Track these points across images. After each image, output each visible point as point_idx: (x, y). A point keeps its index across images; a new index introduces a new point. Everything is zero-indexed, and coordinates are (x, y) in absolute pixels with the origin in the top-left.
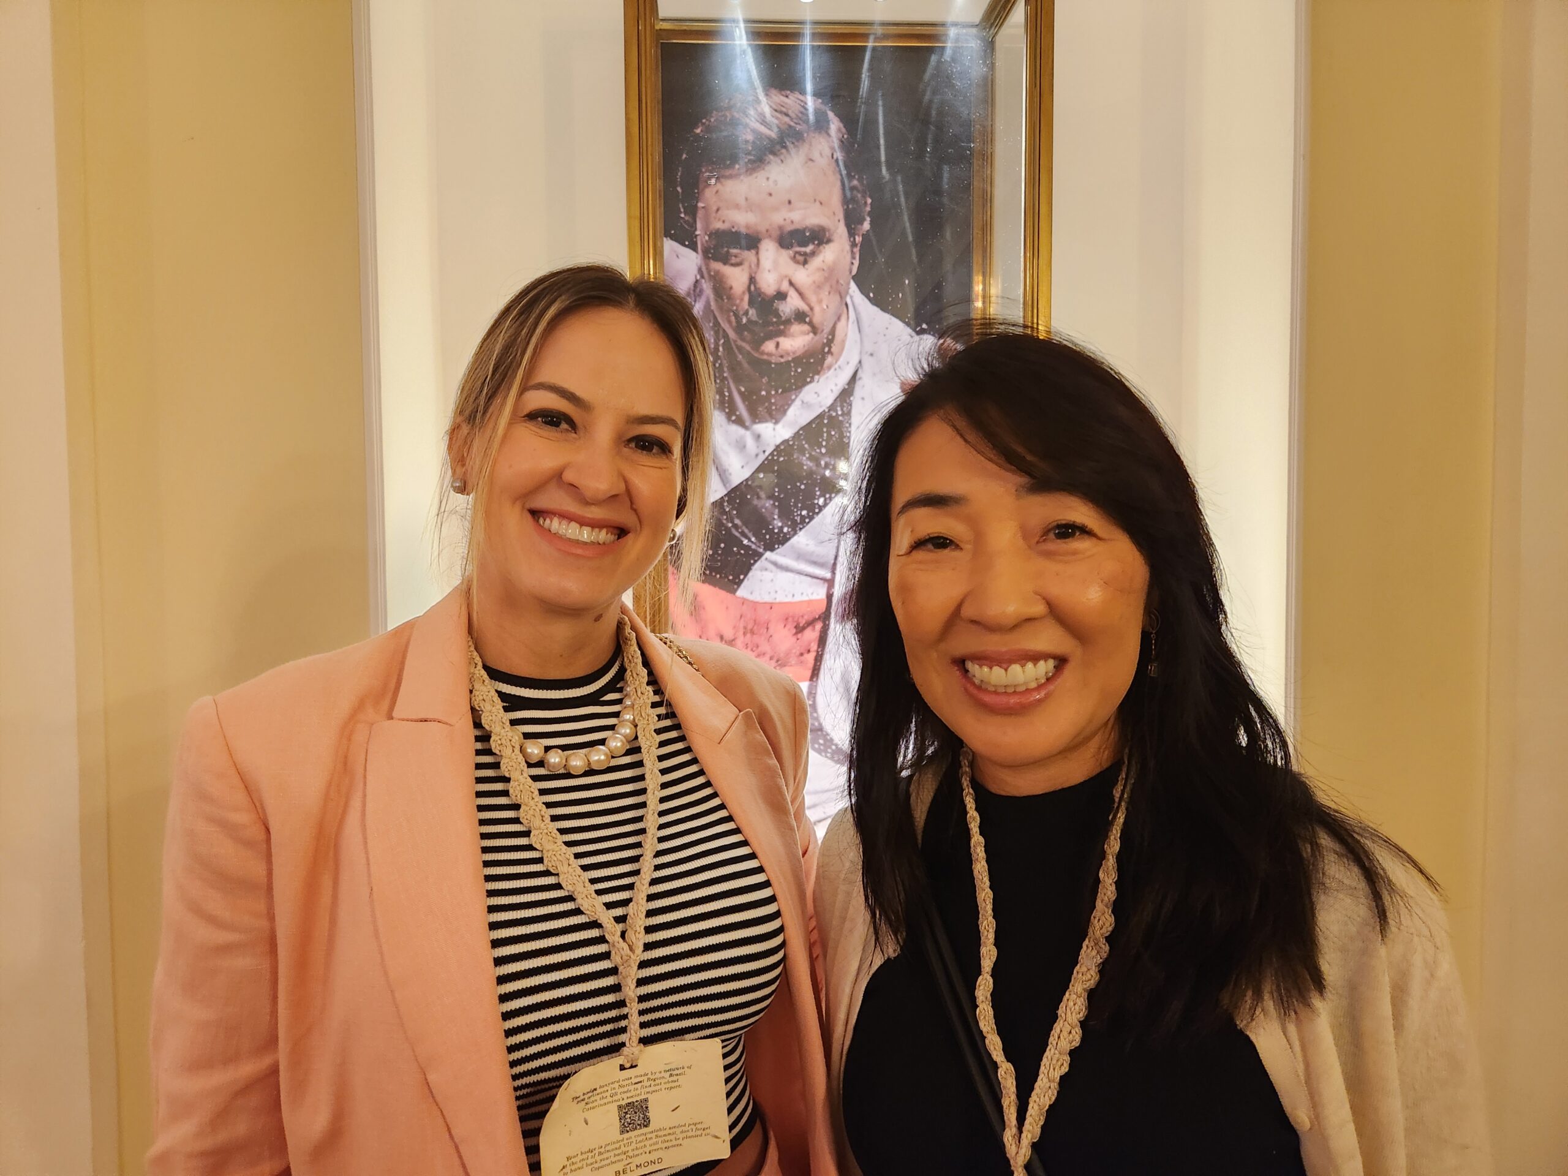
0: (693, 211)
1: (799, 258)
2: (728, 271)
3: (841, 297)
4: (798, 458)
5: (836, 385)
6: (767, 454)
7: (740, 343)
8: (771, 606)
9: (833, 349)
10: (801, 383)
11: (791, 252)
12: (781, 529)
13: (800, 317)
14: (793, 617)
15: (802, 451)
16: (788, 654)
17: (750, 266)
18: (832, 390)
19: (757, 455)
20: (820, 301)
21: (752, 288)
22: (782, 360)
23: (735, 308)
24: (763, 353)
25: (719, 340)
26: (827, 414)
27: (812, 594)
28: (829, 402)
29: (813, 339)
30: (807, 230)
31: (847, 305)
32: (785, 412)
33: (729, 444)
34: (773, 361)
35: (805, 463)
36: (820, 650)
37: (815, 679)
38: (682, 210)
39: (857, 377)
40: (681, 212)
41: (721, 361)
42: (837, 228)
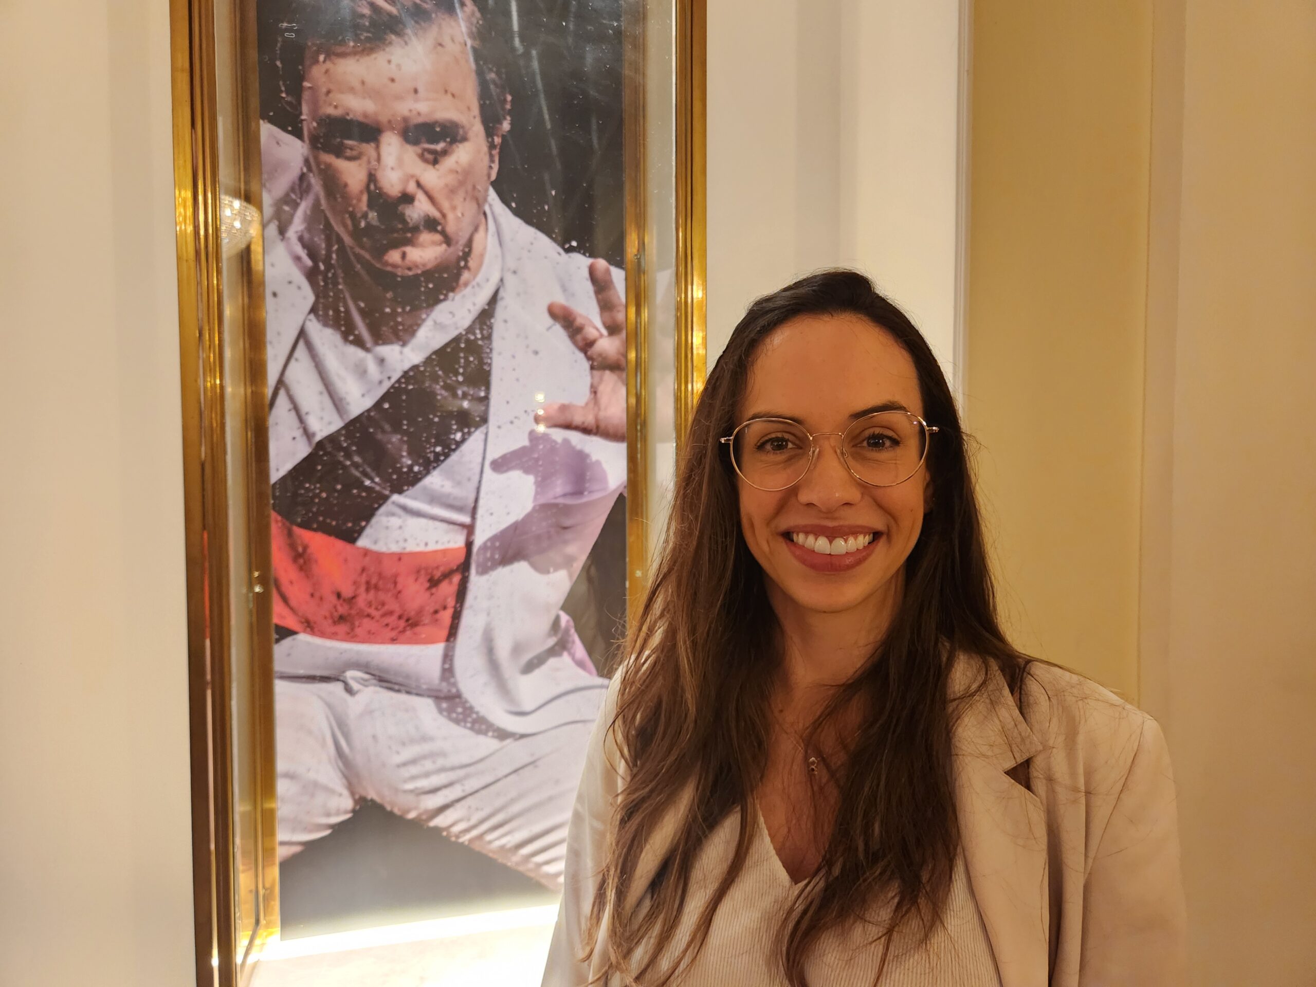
0: (297, 91)
1: (428, 156)
2: (342, 165)
3: (478, 205)
4: (430, 387)
5: (474, 304)
6: (393, 380)
7: (358, 250)
8: (399, 557)
9: (471, 263)
10: (434, 300)
11: (418, 149)
12: (410, 467)
13: (431, 224)
14: (426, 569)
15: (435, 379)
16: (420, 612)
17: (369, 162)
18: (469, 311)
19: (381, 382)
20: (454, 208)
21: (372, 187)
22: (410, 273)
23: (351, 209)
24: (387, 264)
25: (332, 246)
26: (464, 337)
27: (449, 542)
28: (467, 323)
29: (446, 250)
30: (437, 125)
31: (485, 214)
32: (413, 333)
33: (347, 368)
34: (399, 274)
35: (439, 392)
36: (458, 605)
37: (452, 639)
38: (283, 89)
39: (499, 297)
40: (282, 92)
41: (335, 271)
42: (473, 125)
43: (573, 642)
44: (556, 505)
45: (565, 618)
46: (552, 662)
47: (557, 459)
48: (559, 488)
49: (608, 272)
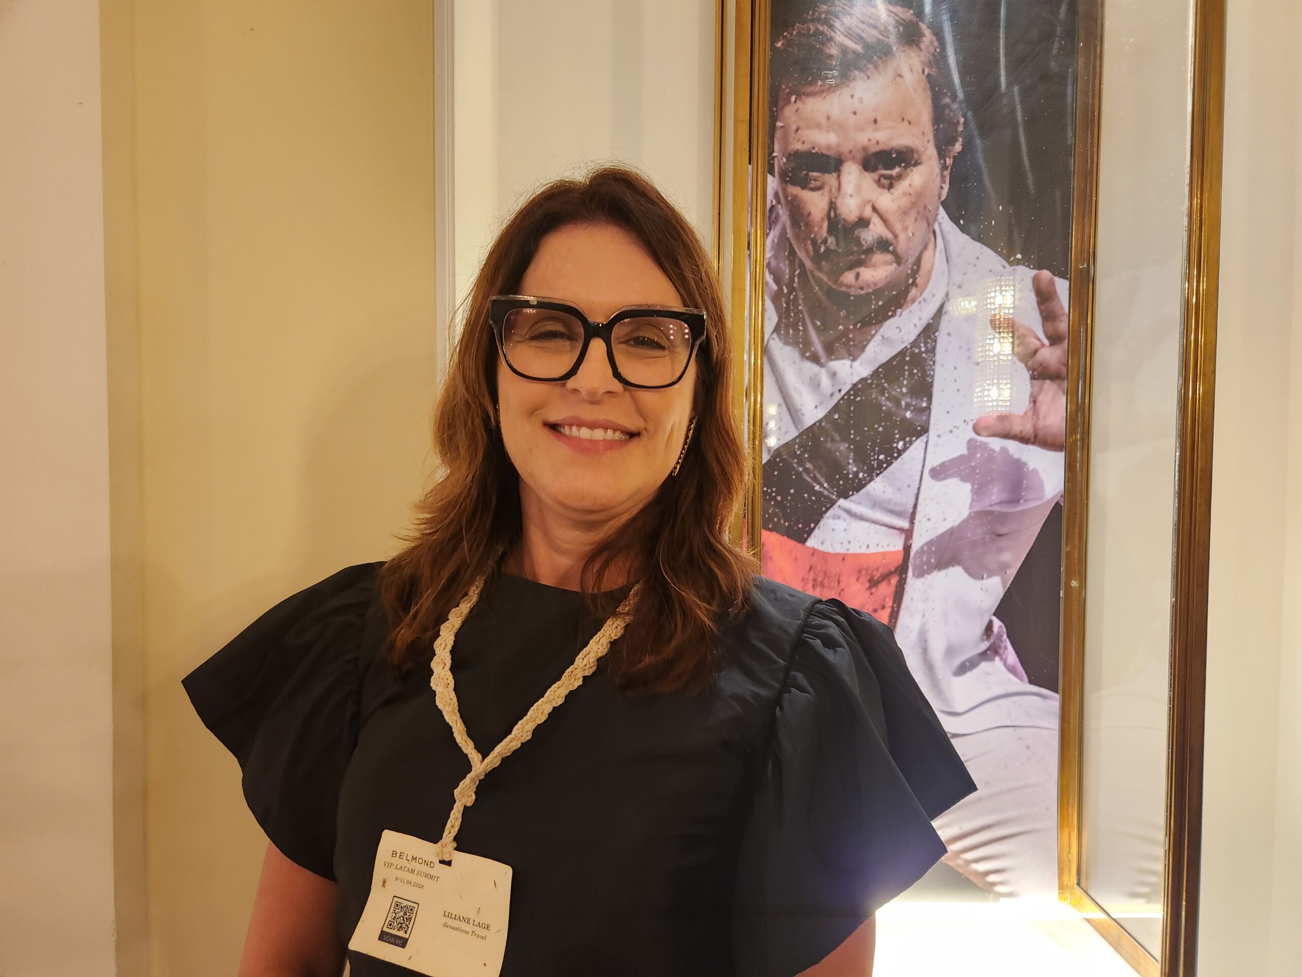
0: (771, 130)
1: (883, 181)
2: (806, 196)
3: (929, 225)
4: (876, 398)
5: (920, 319)
6: (843, 393)
7: (817, 273)
8: (844, 557)
9: (919, 281)
10: (882, 317)
11: (875, 176)
12: (856, 474)
13: (883, 245)
14: (867, 570)
15: (881, 390)
17: (831, 190)
18: (915, 325)
20: (905, 229)
21: (832, 214)
22: (862, 292)
23: (812, 236)
24: (842, 285)
25: (795, 271)
26: (909, 351)
27: (888, 545)
28: (912, 337)
29: (896, 269)
30: (894, 151)
31: (934, 232)
32: (863, 349)
33: (803, 382)
34: (852, 293)
35: (884, 403)
36: (895, 605)
39: (944, 312)
41: (796, 293)
42: (926, 150)
43: (1006, 648)
44: (991, 513)
45: (997, 624)
46: (984, 666)
47: (994, 467)
48: (995, 495)
49: (1052, 283)
